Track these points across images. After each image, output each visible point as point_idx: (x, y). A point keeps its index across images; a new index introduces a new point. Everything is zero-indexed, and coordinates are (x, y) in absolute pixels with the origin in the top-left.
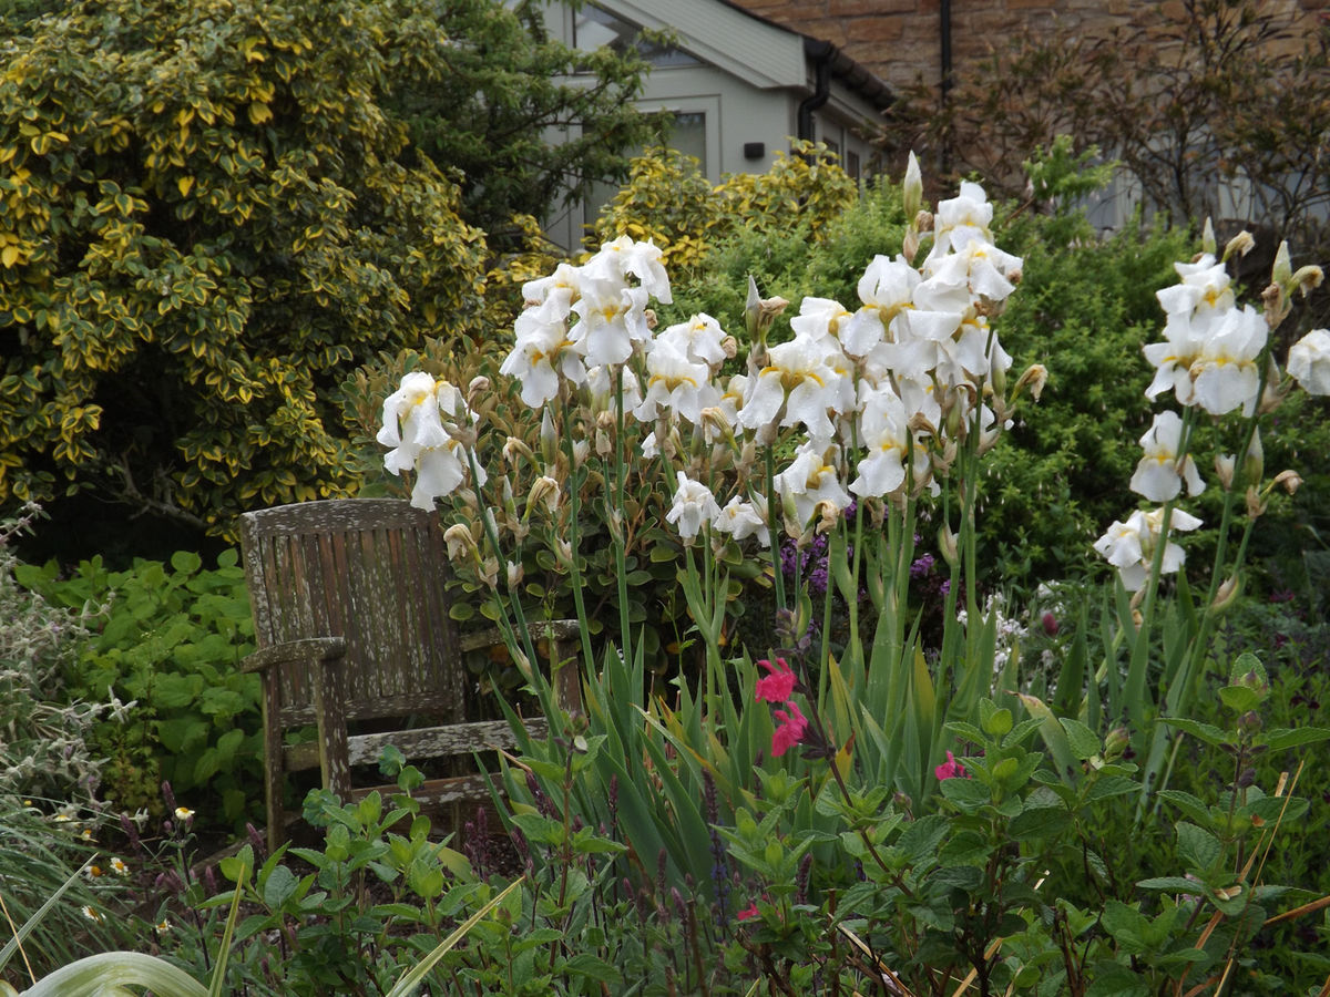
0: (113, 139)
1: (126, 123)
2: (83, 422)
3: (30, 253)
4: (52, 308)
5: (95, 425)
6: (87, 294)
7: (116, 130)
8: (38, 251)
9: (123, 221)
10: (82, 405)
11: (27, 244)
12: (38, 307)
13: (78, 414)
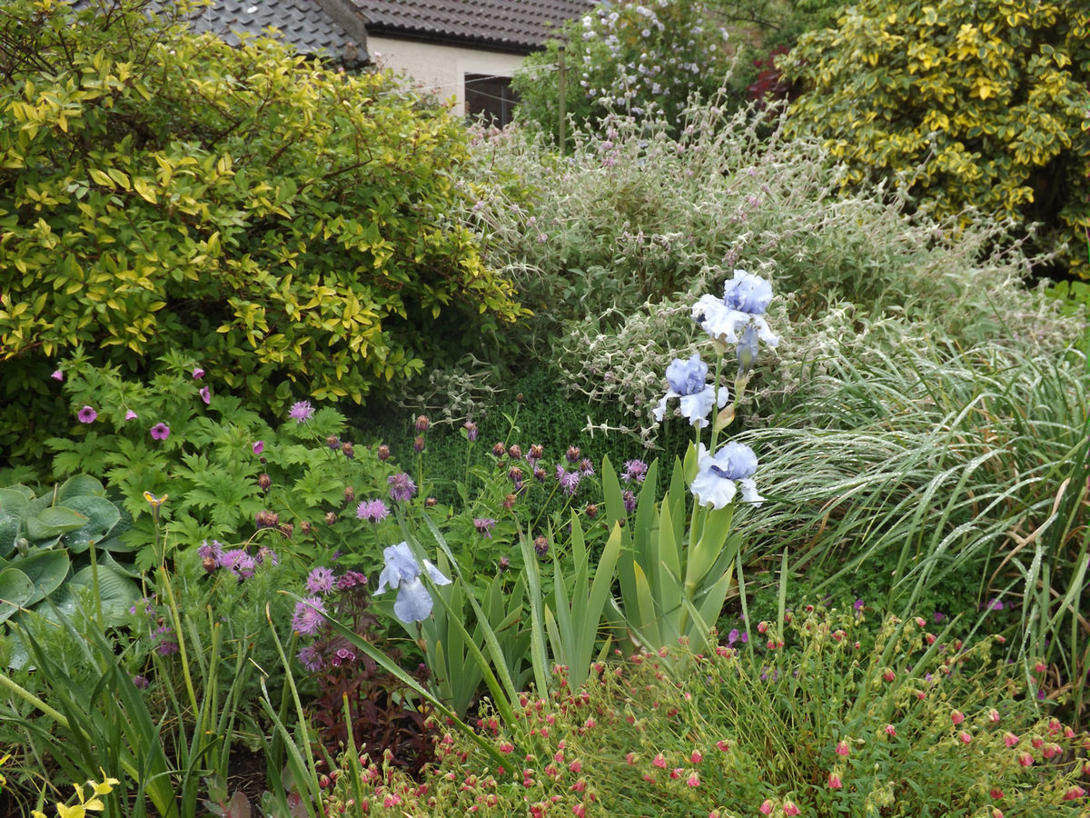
0: (1045, 20)
1: (1055, 9)
2: (1024, 197)
3: (998, 90)
4: (1008, 125)
5: (1031, 199)
6: (1038, 117)
7: (1048, 13)
8: (1004, 89)
9: (1060, 70)
10: (1021, 186)
11: (996, 84)
12: (998, 124)
13: (1020, 192)
